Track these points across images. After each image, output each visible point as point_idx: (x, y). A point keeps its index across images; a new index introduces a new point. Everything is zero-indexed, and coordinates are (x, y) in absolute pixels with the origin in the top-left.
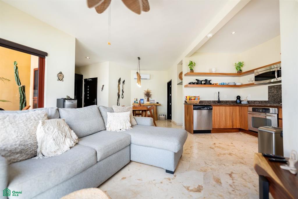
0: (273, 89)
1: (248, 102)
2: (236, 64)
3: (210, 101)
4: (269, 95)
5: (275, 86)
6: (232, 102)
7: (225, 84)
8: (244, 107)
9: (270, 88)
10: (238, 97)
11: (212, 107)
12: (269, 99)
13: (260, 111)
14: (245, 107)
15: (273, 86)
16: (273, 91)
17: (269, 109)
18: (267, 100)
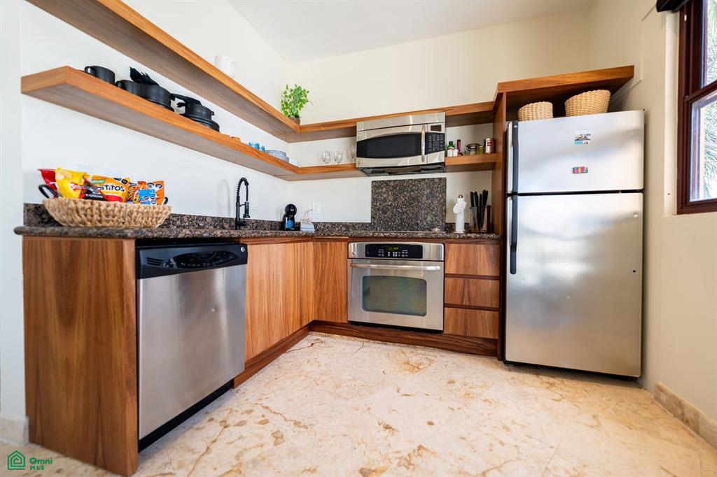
0: (384, 190)
1: (316, 225)
2: (287, 88)
3: (204, 218)
4: (373, 207)
5: (390, 181)
6: (272, 225)
7: (261, 150)
8: (333, 243)
9: (376, 186)
10: (291, 211)
11: (245, 246)
12: (372, 217)
13: (391, 254)
14: (338, 244)
15: (386, 183)
16: (385, 196)
17: (420, 247)
18: (369, 220)
